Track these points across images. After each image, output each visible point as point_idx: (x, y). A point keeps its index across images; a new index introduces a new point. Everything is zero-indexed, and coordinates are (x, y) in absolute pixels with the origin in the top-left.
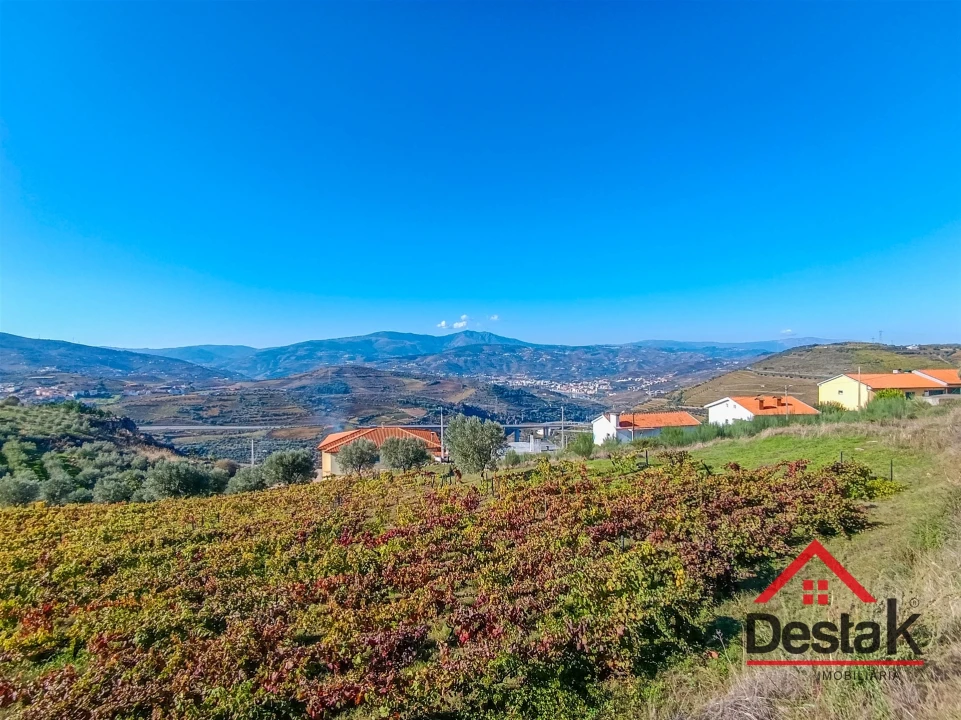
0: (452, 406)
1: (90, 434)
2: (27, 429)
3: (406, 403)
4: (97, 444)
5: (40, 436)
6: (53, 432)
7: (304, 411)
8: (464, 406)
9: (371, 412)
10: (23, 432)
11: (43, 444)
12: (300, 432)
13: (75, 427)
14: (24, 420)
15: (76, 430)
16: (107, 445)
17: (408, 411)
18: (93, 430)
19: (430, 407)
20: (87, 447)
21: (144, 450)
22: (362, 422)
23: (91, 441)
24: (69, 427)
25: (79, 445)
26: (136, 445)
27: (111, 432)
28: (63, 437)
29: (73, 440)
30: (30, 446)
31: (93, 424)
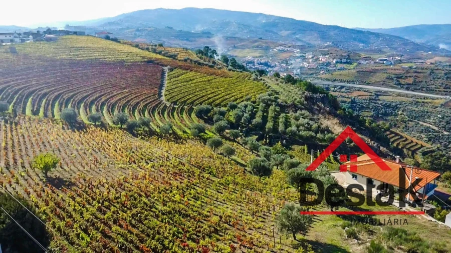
1: (302, 104)
2: (282, 99)
4: (303, 112)
5: (284, 104)
6: (289, 102)
10: (279, 100)
11: (283, 108)
13: (298, 100)
14: (282, 92)
15: (298, 102)
16: (306, 113)
18: (305, 102)
20: (298, 113)
23: (301, 109)
24: (296, 99)
25: (296, 112)
26: (323, 114)
27: (314, 104)
28: (292, 105)
29: (295, 108)
30: (278, 109)
31: (307, 99)
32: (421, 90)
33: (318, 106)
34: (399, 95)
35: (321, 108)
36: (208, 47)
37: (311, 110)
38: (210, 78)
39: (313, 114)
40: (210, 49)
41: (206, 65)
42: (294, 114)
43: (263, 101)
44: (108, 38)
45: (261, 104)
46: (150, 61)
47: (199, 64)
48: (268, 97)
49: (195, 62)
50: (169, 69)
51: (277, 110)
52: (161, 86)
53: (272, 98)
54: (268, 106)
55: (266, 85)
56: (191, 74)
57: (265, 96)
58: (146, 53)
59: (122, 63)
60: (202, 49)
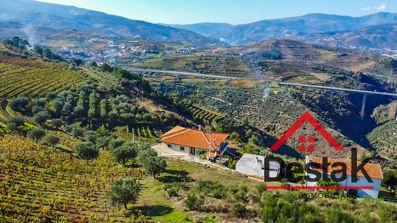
0: (351, 74)
1: (120, 90)
2: (101, 86)
3: (317, 69)
4: (122, 96)
5: (103, 90)
6: (108, 88)
7: (249, 70)
8: (362, 74)
9: (292, 73)
10: (98, 87)
11: (103, 94)
12: (245, 83)
13: (116, 86)
14: (100, 80)
15: (116, 88)
16: (125, 97)
17: (317, 75)
18: (122, 88)
19: (334, 74)
20: (117, 97)
21: (141, 100)
22: (283, 80)
23: (120, 94)
24: (114, 86)
25: (115, 97)
26: (138, 97)
27: (130, 89)
28: (111, 91)
29: (114, 93)
30: (98, 95)
31: (124, 84)
32: (211, 73)
33: (134, 90)
34: (196, 77)
35: (137, 92)
36: (18, 38)
37: (128, 95)
38: (22, 69)
39: (131, 97)
40: (21, 40)
41: (18, 56)
42: (114, 99)
43: (83, 89)
45: (81, 92)
47: (9, 55)
48: (87, 85)
49: (4, 53)
51: (98, 96)
53: (92, 85)
54: (88, 93)
55: (85, 74)
57: (84, 84)
60: (11, 40)
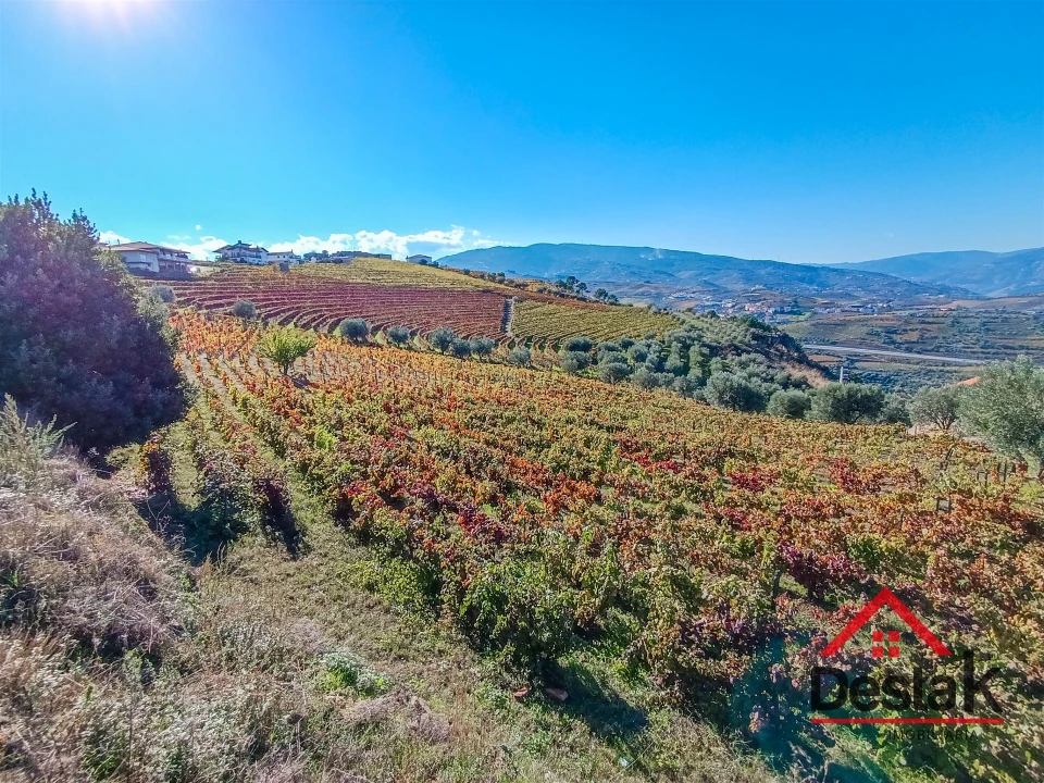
1: (750, 346)
2: (708, 338)
4: (753, 356)
5: (715, 344)
6: (724, 341)
10: (704, 339)
11: (715, 350)
13: (739, 338)
14: (708, 329)
15: (740, 342)
16: (760, 358)
18: (753, 342)
20: (744, 357)
21: (793, 367)
23: (748, 352)
24: (735, 338)
25: (739, 355)
26: (787, 361)
27: (769, 346)
28: (729, 346)
29: (736, 349)
30: (706, 351)
31: (755, 337)
32: (936, 350)
33: (777, 350)
35: (782, 354)
36: (573, 278)
37: (767, 355)
39: (771, 360)
40: (577, 281)
41: (573, 297)
42: (737, 359)
43: (678, 339)
44: (423, 262)
45: (675, 343)
46: (486, 291)
47: (562, 296)
48: (684, 334)
49: (556, 293)
50: (516, 300)
51: (704, 352)
52: (505, 320)
53: (694, 334)
54: (686, 347)
55: (678, 319)
56: (552, 307)
57: (680, 332)
58: (481, 282)
59: (443, 291)
